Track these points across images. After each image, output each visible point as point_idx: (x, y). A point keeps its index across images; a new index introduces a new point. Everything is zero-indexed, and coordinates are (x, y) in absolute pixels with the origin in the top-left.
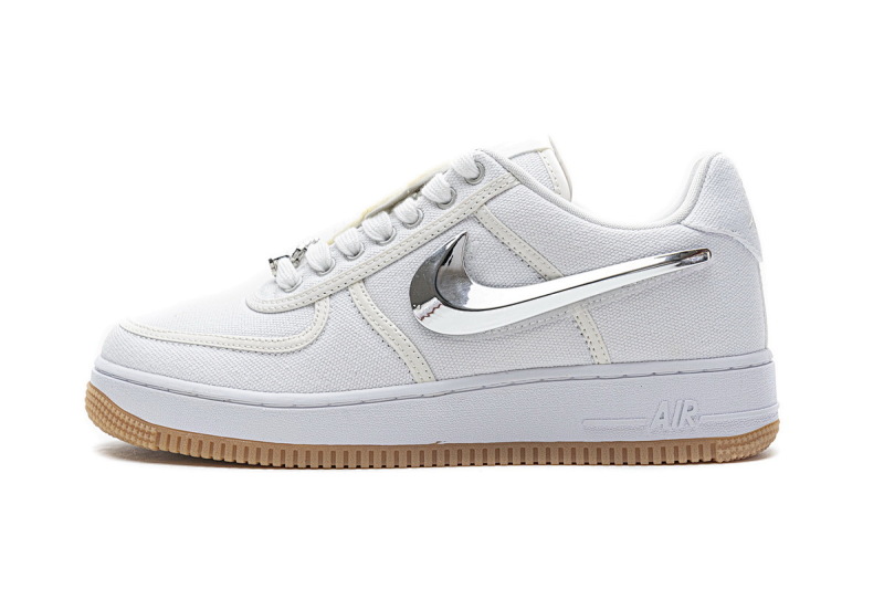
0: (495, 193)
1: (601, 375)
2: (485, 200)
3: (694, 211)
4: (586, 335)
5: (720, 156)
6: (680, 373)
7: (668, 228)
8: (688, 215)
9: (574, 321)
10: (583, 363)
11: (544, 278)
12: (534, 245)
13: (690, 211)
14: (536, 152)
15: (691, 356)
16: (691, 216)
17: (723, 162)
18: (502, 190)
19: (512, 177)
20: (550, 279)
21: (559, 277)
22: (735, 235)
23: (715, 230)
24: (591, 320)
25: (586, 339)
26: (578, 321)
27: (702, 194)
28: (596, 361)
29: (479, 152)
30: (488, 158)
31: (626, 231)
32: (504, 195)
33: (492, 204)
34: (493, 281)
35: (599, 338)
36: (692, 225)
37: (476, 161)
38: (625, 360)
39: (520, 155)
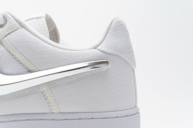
0: (10, 31)
1: (55, 118)
2: (5, 35)
3: (103, 43)
4: (48, 99)
5: (118, 19)
6: (92, 118)
7: (90, 50)
8: (100, 45)
9: (43, 93)
10: (47, 112)
11: (30, 71)
12: (26, 56)
13: (101, 43)
14: (38, 18)
15: (98, 111)
16: (101, 45)
17: (119, 22)
18: (13, 30)
19: (18, 24)
20: (33, 72)
21: (37, 71)
22: (122, 55)
23: (112, 52)
24: (50, 92)
25: (48, 101)
26: (45, 93)
27: (107, 36)
28: (53, 112)
29: (6, 13)
30: (9, 15)
31: (69, 51)
32: (14, 32)
33: (8, 36)
34: (5, 72)
35: (54, 101)
36: (101, 49)
37: (4, 17)
38: (66, 112)
39: (30, 19)
